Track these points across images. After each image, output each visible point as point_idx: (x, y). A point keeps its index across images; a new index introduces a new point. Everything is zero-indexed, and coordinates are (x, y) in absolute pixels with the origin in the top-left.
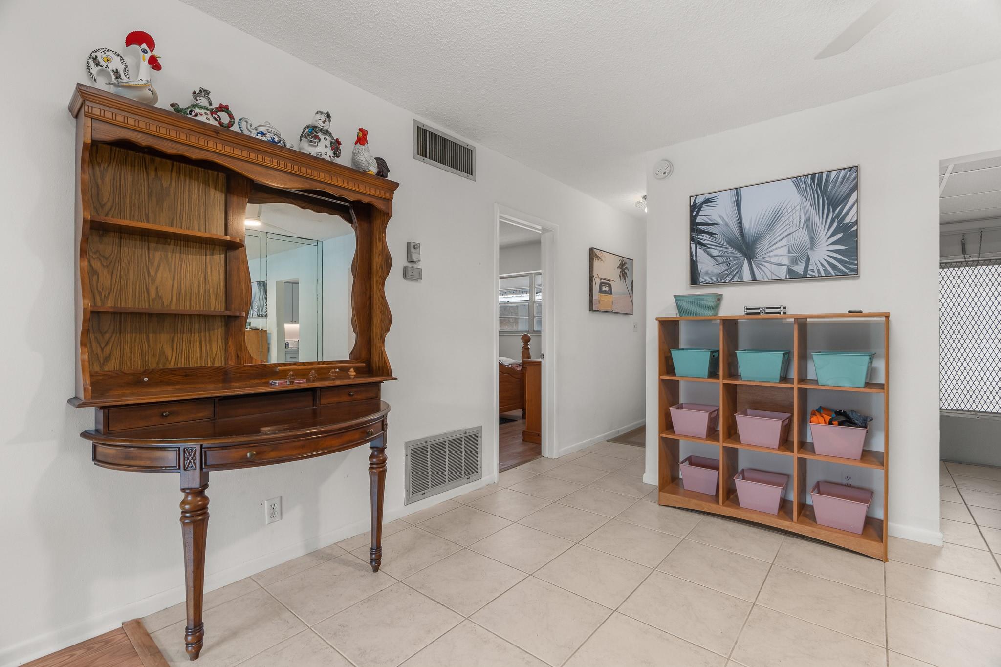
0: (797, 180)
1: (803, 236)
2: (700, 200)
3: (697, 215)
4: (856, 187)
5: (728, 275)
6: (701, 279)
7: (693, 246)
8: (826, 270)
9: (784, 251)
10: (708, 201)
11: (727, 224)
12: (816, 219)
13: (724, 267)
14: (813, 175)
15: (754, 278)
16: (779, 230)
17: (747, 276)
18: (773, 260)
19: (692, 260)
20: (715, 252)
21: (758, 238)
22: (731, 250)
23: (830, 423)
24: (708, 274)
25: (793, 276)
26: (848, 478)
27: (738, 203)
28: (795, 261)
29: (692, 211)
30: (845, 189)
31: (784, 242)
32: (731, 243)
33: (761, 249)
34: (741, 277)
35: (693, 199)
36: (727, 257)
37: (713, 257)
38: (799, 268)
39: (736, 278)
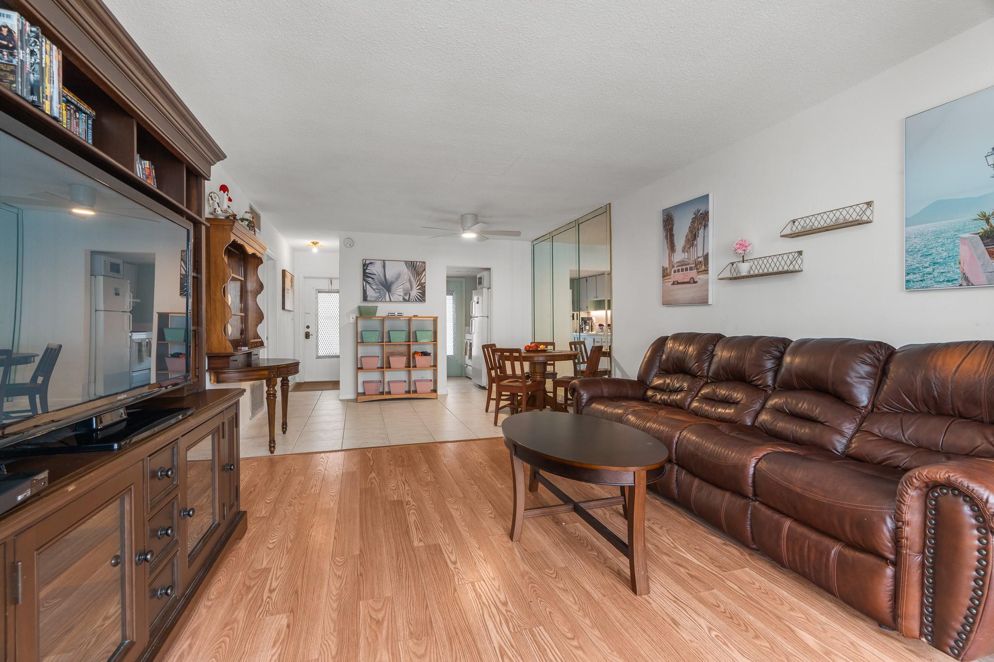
0: (406, 262)
1: (408, 285)
2: (368, 262)
3: (366, 269)
4: (425, 270)
5: (380, 298)
6: (368, 299)
7: (364, 283)
8: (416, 299)
9: (401, 290)
10: (371, 263)
11: (379, 275)
12: (412, 279)
13: (378, 294)
14: (412, 262)
15: (391, 301)
16: (400, 281)
17: (388, 299)
18: (398, 293)
19: (364, 289)
20: (375, 287)
21: (392, 283)
22: (381, 287)
23: (422, 356)
24: (371, 297)
25: (405, 300)
26: (422, 377)
27: (384, 267)
28: (405, 294)
29: (364, 267)
30: (421, 270)
31: (401, 287)
32: (382, 284)
33: (394, 288)
34: (385, 299)
35: (364, 261)
36: (380, 290)
37: (374, 289)
38: (407, 298)
39: (383, 300)
